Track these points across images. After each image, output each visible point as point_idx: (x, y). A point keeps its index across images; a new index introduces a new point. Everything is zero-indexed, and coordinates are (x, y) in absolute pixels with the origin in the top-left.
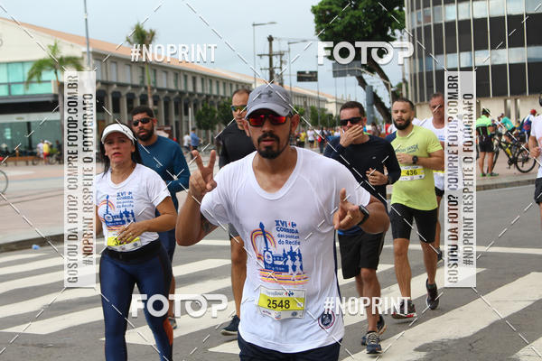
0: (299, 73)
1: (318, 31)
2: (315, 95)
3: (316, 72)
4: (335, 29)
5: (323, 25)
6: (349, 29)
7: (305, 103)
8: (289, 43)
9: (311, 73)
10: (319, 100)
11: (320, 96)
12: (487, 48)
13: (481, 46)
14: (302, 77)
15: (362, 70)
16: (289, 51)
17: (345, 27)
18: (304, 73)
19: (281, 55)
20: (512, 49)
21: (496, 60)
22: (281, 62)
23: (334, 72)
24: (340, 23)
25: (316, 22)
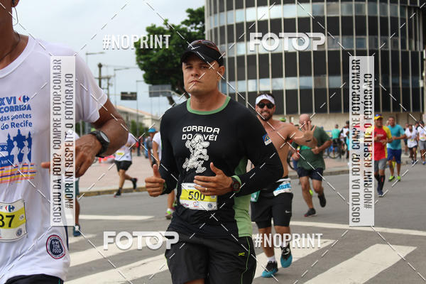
0: (122, 93)
1: (138, 60)
2: (134, 112)
3: (136, 93)
4: (151, 60)
5: (142, 57)
6: (162, 60)
7: (127, 118)
8: (115, 70)
9: (132, 93)
10: (138, 117)
11: (140, 114)
12: (268, 77)
13: (264, 75)
14: (125, 96)
15: (172, 92)
16: (115, 76)
17: (159, 59)
18: (126, 93)
19: (108, 78)
20: (288, 78)
21: (275, 87)
22: (109, 84)
23: (150, 93)
24: (155, 56)
25: (137, 54)
